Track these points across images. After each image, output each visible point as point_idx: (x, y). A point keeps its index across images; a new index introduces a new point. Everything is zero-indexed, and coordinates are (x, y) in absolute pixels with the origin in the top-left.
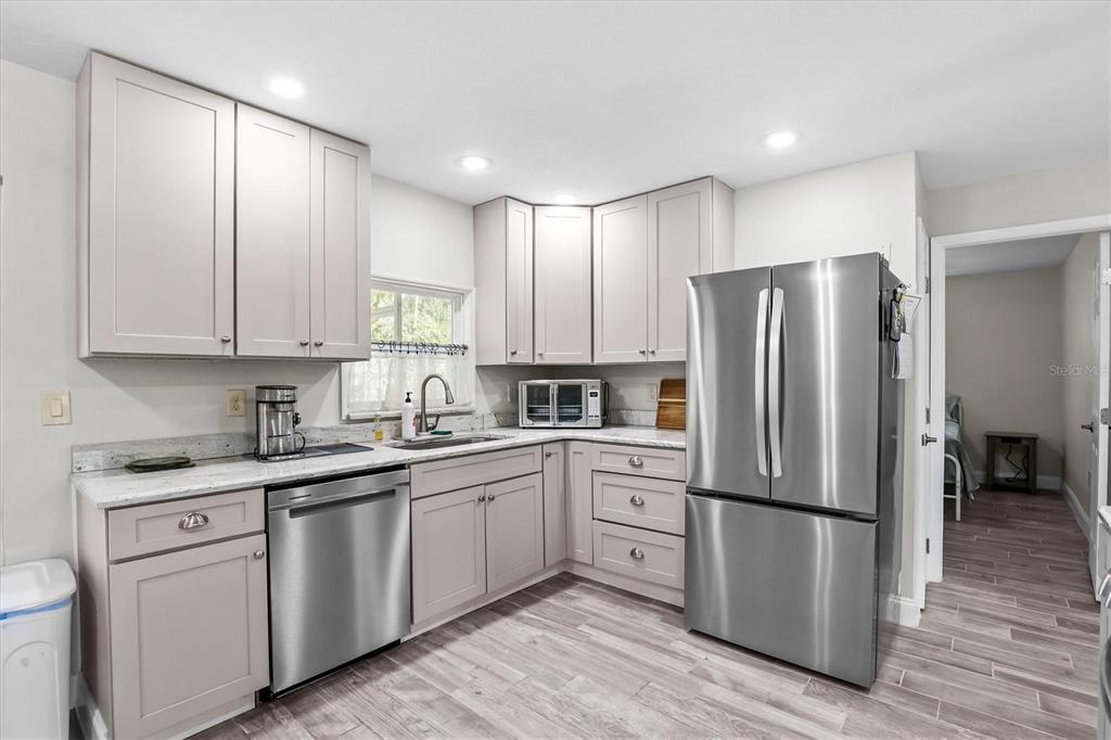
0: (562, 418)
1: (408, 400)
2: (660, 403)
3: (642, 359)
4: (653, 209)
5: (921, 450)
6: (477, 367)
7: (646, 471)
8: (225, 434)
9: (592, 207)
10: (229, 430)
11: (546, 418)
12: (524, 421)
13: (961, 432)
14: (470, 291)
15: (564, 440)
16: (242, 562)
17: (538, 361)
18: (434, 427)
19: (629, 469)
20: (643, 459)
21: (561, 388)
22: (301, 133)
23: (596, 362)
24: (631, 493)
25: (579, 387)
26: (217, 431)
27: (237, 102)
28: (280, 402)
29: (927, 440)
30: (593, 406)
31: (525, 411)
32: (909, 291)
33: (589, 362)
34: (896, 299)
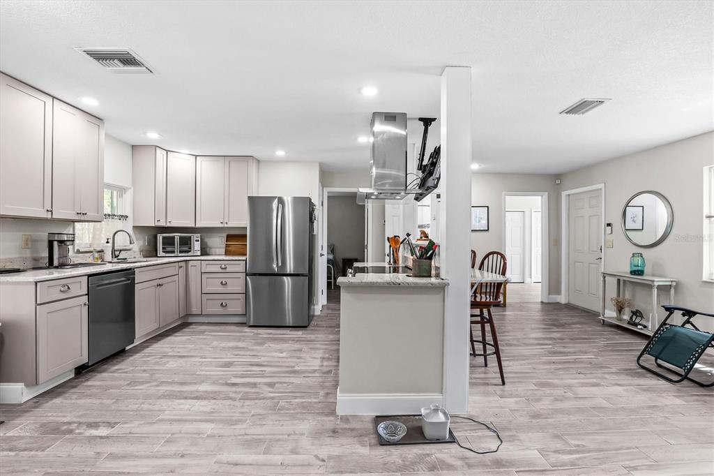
0: (181, 252)
1: (108, 242)
2: (226, 244)
3: (221, 225)
4: (227, 163)
5: (320, 258)
6: (134, 227)
7: (228, 270)
8: (21, 258)
9: (196, 156)
10: (24, 256)
11: (173, 252)
12: (160, 253)
13: (334, 257)
14: (130, 188)
15: (186, 261)
16: (79, 307)
17: (168, 225)
18: (118, 256)
19: (220, 270)
20: (227, 266)
21: (180, 238)
22: (78, 115)
23: (197, 226)
24: (220, 281)
25: (190, 237)
26: (17, 256)
27: (54, 97)
28: (67, 241)
29: (322, 255)
30: (197, 246)
31: (161, 248)
32: (317, 207)
33: (193, 226)
34: (313, 211)
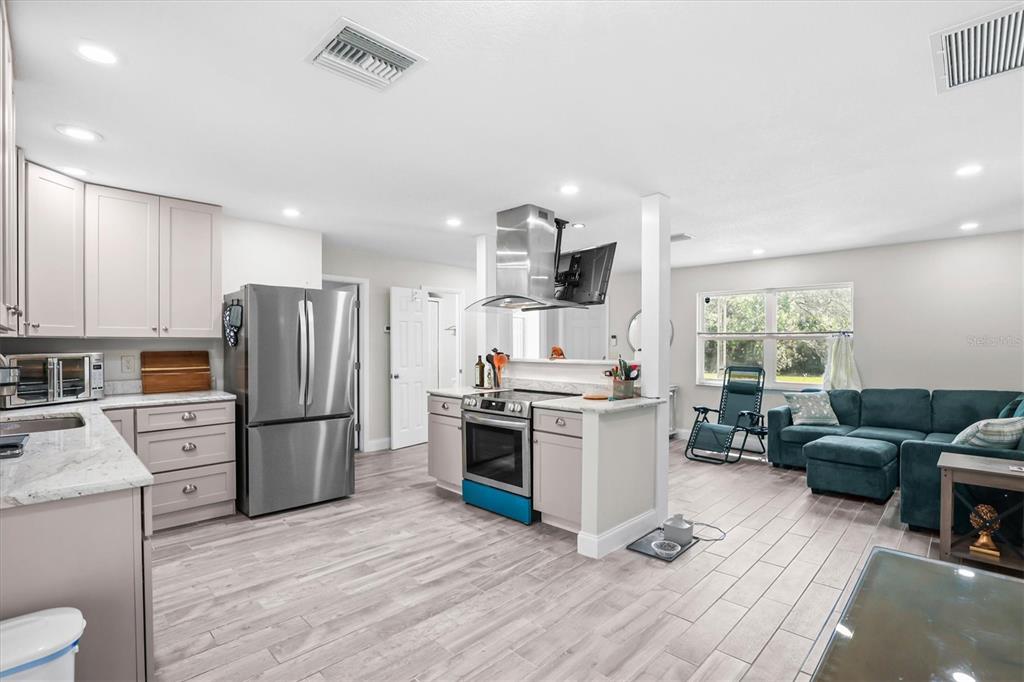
0: (66, 393)
2: (143, 372)
3: (154, 335)
4: (166, 210)
7: (200, 421)
9: (84, 183)
11: (44, 395)
17: (32, 333)
19: (183, 424)
20: (197, 414)
23: (89, 336)
25: (83, 360)
30: (96, 379)
33: (82, 335)
